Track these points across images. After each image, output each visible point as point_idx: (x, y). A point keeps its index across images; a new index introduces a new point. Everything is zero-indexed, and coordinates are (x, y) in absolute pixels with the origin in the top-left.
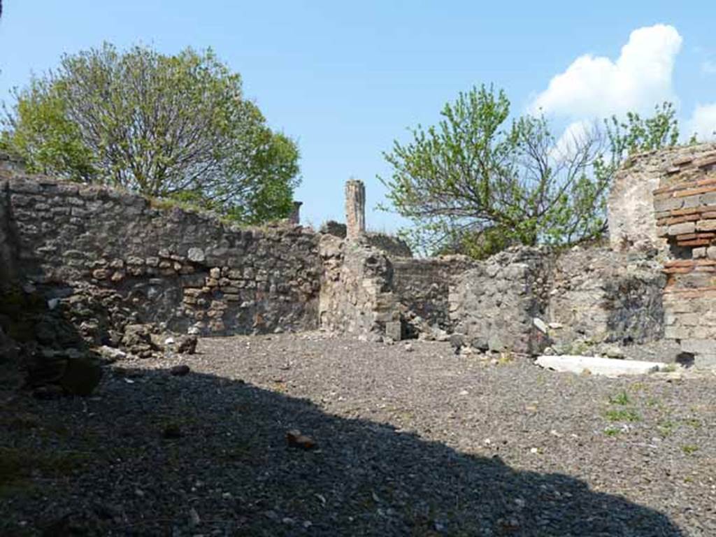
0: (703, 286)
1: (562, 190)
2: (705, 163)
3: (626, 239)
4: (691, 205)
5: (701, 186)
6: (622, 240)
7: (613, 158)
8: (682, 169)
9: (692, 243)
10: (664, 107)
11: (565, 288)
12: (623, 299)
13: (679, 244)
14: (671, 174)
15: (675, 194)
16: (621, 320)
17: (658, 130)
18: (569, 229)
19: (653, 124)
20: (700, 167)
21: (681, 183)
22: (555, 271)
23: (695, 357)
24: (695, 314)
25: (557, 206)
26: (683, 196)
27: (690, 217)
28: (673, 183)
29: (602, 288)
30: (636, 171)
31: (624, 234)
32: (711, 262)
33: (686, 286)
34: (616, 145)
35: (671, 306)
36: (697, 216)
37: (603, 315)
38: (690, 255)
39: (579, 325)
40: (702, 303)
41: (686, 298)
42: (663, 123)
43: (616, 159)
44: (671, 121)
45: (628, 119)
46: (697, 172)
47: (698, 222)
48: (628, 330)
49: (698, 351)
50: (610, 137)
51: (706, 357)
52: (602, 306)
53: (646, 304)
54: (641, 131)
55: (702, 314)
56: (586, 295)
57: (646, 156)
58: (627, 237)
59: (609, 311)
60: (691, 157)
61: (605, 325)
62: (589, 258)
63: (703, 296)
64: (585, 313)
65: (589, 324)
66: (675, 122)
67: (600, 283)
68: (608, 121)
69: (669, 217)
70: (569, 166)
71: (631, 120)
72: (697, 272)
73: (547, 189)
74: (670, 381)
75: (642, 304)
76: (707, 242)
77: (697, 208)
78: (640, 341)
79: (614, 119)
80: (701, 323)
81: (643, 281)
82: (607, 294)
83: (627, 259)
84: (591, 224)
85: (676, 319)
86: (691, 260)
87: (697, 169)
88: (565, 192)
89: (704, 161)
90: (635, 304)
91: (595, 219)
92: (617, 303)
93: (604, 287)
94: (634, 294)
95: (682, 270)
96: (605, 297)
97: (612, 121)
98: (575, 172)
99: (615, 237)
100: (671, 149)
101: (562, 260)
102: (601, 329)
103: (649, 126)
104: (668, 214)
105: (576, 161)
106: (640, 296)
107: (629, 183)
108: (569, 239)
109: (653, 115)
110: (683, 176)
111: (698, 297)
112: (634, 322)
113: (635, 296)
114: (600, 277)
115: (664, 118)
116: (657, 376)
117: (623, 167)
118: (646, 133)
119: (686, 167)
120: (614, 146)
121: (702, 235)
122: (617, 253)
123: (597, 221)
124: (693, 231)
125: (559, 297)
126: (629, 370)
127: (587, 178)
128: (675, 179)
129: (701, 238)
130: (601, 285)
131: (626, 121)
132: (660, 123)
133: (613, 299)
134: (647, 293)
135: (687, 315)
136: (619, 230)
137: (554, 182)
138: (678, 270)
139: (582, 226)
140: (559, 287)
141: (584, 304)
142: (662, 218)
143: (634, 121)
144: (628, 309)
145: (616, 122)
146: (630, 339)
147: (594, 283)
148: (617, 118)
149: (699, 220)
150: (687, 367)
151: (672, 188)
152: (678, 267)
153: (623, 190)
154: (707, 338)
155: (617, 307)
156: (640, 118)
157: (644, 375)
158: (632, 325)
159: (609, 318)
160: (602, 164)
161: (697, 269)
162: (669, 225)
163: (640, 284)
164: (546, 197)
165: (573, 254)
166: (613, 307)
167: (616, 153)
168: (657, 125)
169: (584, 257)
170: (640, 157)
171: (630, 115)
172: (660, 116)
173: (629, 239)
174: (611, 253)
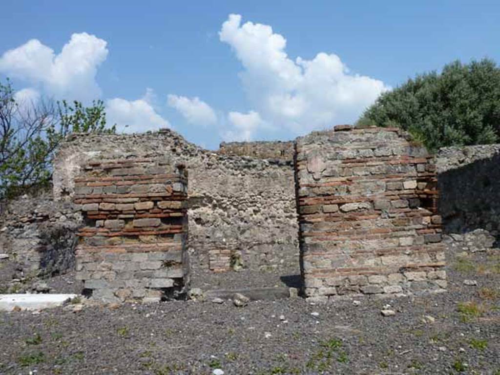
0: (100, 245)
1: (20, 145)
2: (108, 167)
3: (64, 190)
4: (97, 192)
5: (104, 181)
6: (62, 191)
7: (62, 129)
8: (94, 168)
9: (96, 217)
10: (98, 103)
11: (13, 226)
12: (54, 243)
13: (89, 217)
14: (86, 170)
15: (88, 184)
16: (51, 259)
17: (94, 117)
18: (24, 176)
19: (91, 112)
20: (104, 169)
21: (93, 178)
22: (6, 212)
23: (93, 291)
24: (94, 263)
25: (16, 156)
26: (94, 186)
27: (96, 200)
28: (88, 176)
29: (38, 237)
30: (75, 145)
31: (63, 187)
32: (106, 230)
33: (91, 245)
34: (65, 121)
35: (80, 258)
36: (100, 200)
37: (37, 257)
38: (94, 225)
39: (18, 265)
40: (100, 256)
41: (90, 253)
42: (97, 113)
43: (64, 131)
44: (102, 113)
45: (74, 104)
46: (102, 172)
47: (101, 204)
48: (56, 265)
49: (95, 288)
50: (61, 114)
51: (100, 290)
52: (37, 250)
53: (71, 245)
54: (82, 115)
55: (99, 263)
56: (25, 242)
57: (82, 135)
58: (65, 188)
59: (42, 253)
60: (100, 161)
61: (39, 264)
62: (35, 205)
63: (100, 251)
64: (24, 255)
65: (26, 263)
66: (104, 114)
67: (37, 233)
68: (60, 104)
69: (83, 198)
70: (28, 129)
71: (77, 106)
72: (98, 236)
73: (8, 143)
74: (75, 312)
75: (68, 245)
76: (105, 217)
77: (101, 195)
78: (64, 272)
79: (64, 102)
80: (98, 269)
81: (70, 230)
82: (42, 241)
83: (63, 207)
84: (41, 174)
85: (83, 267)
86: (95, 228)
87: (102, 170)
88: (23, 148)
89: (107, 166)
90: (62, 246)
91: (44, 171)
92: (49, 247)
93: (40, 236)
94: (62, 239)
95: (89, 234)
96: (40, 243)
97: (63, 104)
98: (33, 134)
99: (57, 189)
100: (98, 134)
101: (13, 204)
102: (36, 266)
103: (88, 113)
104: (83, 196)
105: (34, 125)
106: (66, 240)
107: (69, 152)
108: (24, 183)
109: (91, 106)
110: (94, 173)
111: (97, 252)
112: (60, 259)
113: (63, 241)
114: (37, 228)
115: (98, 110)
116: (67, 309)
117: (66, 140)
118: (86, 117)
119: (97, 168)
120: (63, 121)
121: (102, 212)
122: (56, 202)
123: (46, 172)
124: (97, 209)
125: (8, 233)
126: (49, 304)
127: (41, 139)
128: (90, 174)
129: (102, 214)
130: (38, 234)
131: (73, 106)
132: (95, 113)
133: (46, 244)
134: (72, 237)
135: (90, 264)
136: (60, 184)
137: (15, 138)
138: (87, 234)
139: (34, 175)
140: (9, 225)
141: (23, 248)
142: (79, 198)
143: (78, 107)
144: (57, 250)
145: (65, 105)
146: (57, 272)
147: (32, 233)
148: (66, 102)
149: (101, 202)
150: (88, 298)
151: (87, 180)
152: (87, 232)
153: (65, 156)
154: (101, 279)
155: (49, 249)
156: (82, 106)
157: (60, 307)
158: (59, 261)
159: (42, 259)
160: (53, 132)
161: (98, 234)
162: (83, 204)
163: (67, 232)
164: (6, 149)
165: (22, 201)
166: (46, 250)
167: (64, 126)
168: (93, 113)
169: (31, 203)
170: (78, 135)
171: (76, 103)
172: (95, 108)
173: (67, 190)
174: (52, 202)
